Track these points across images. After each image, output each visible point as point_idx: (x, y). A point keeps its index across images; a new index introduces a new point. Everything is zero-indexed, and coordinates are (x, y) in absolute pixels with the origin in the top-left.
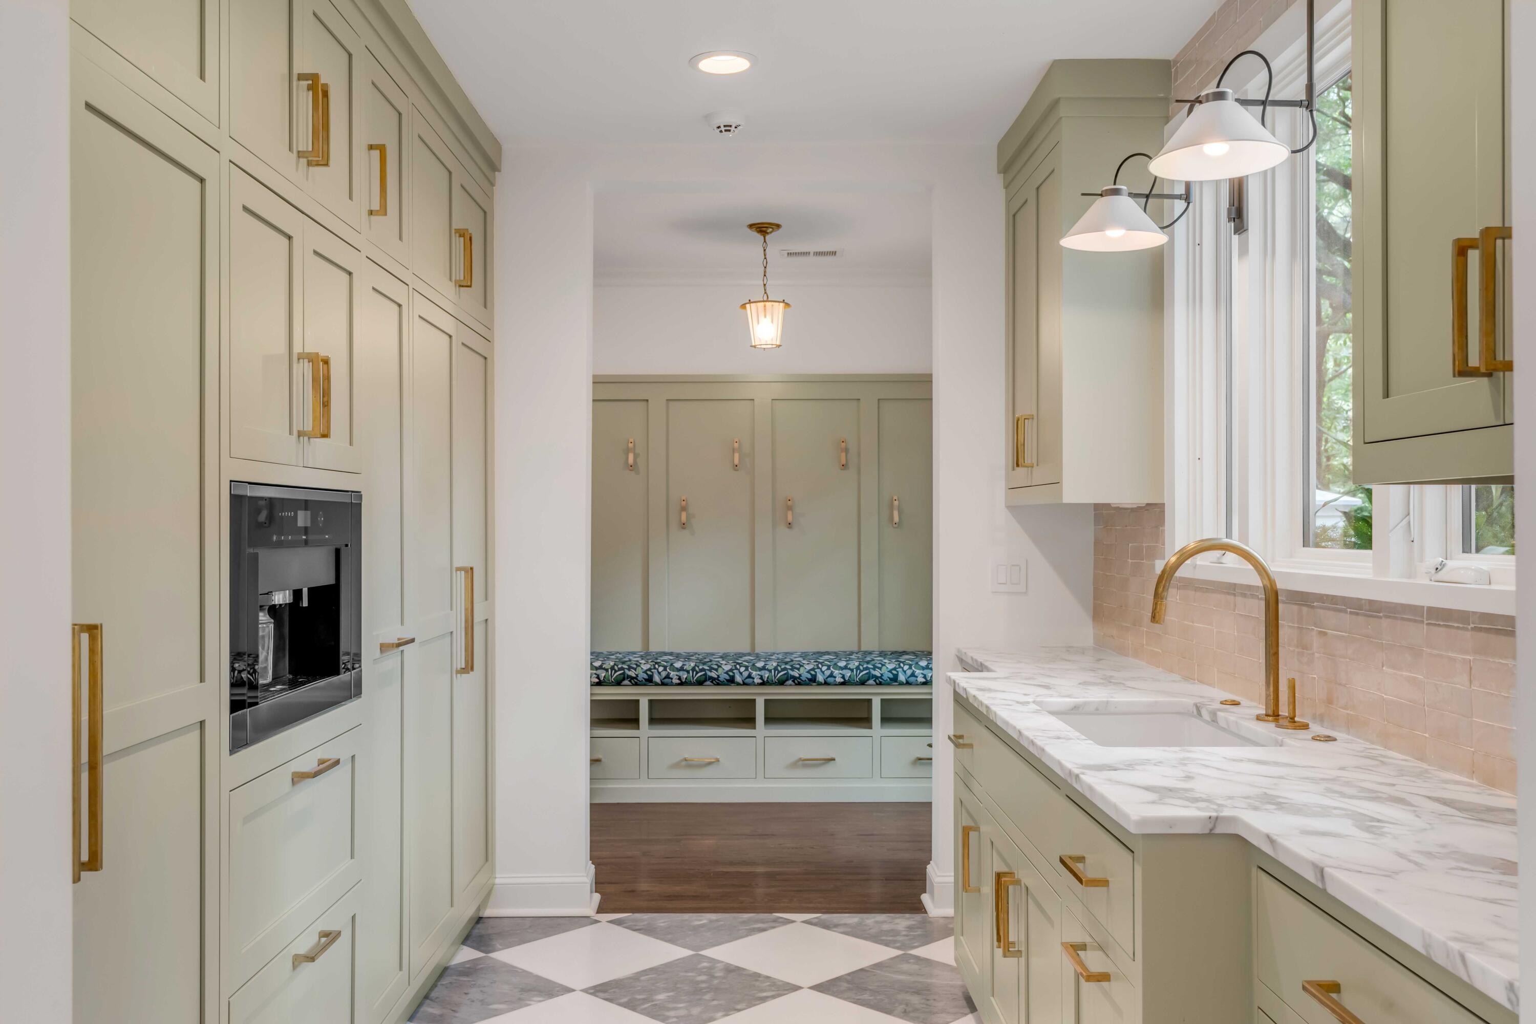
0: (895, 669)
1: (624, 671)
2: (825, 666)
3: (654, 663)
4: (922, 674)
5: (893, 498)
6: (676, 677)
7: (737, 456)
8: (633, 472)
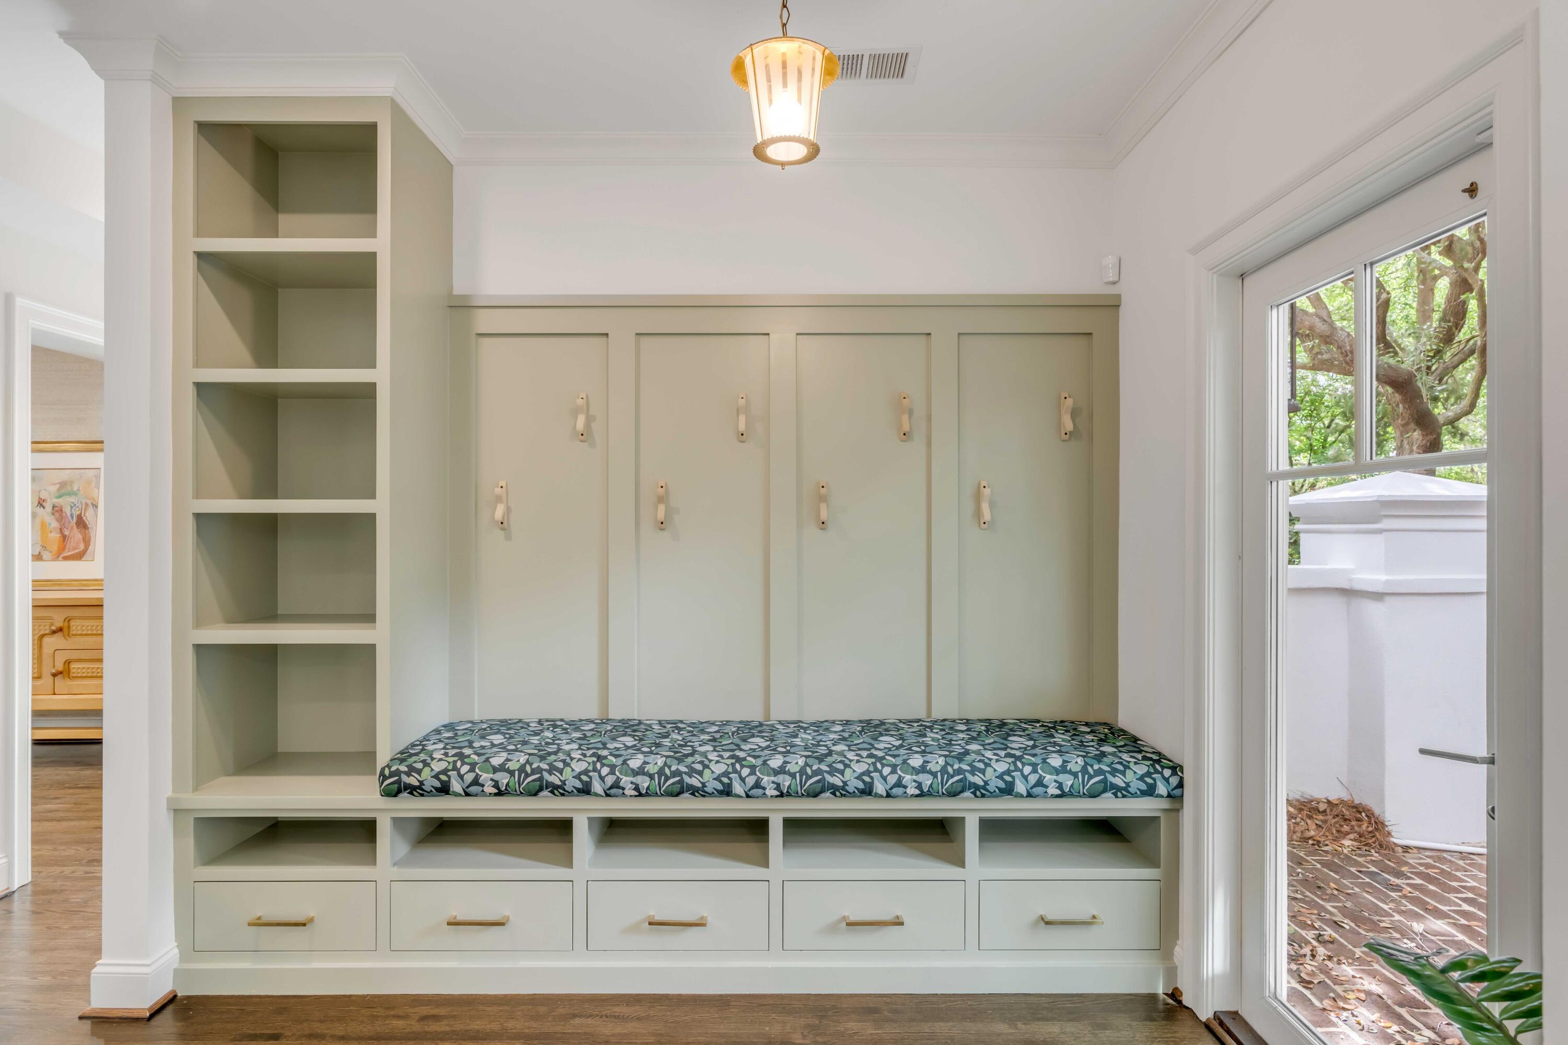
0: (1008, 772)
1: (542, 774)
2: (888, 765)
3: (595, 759)
4: (1056, 781)
5: (979, 483)
6: (631, 785)
7: (742, 418)
8: (586, 443)
